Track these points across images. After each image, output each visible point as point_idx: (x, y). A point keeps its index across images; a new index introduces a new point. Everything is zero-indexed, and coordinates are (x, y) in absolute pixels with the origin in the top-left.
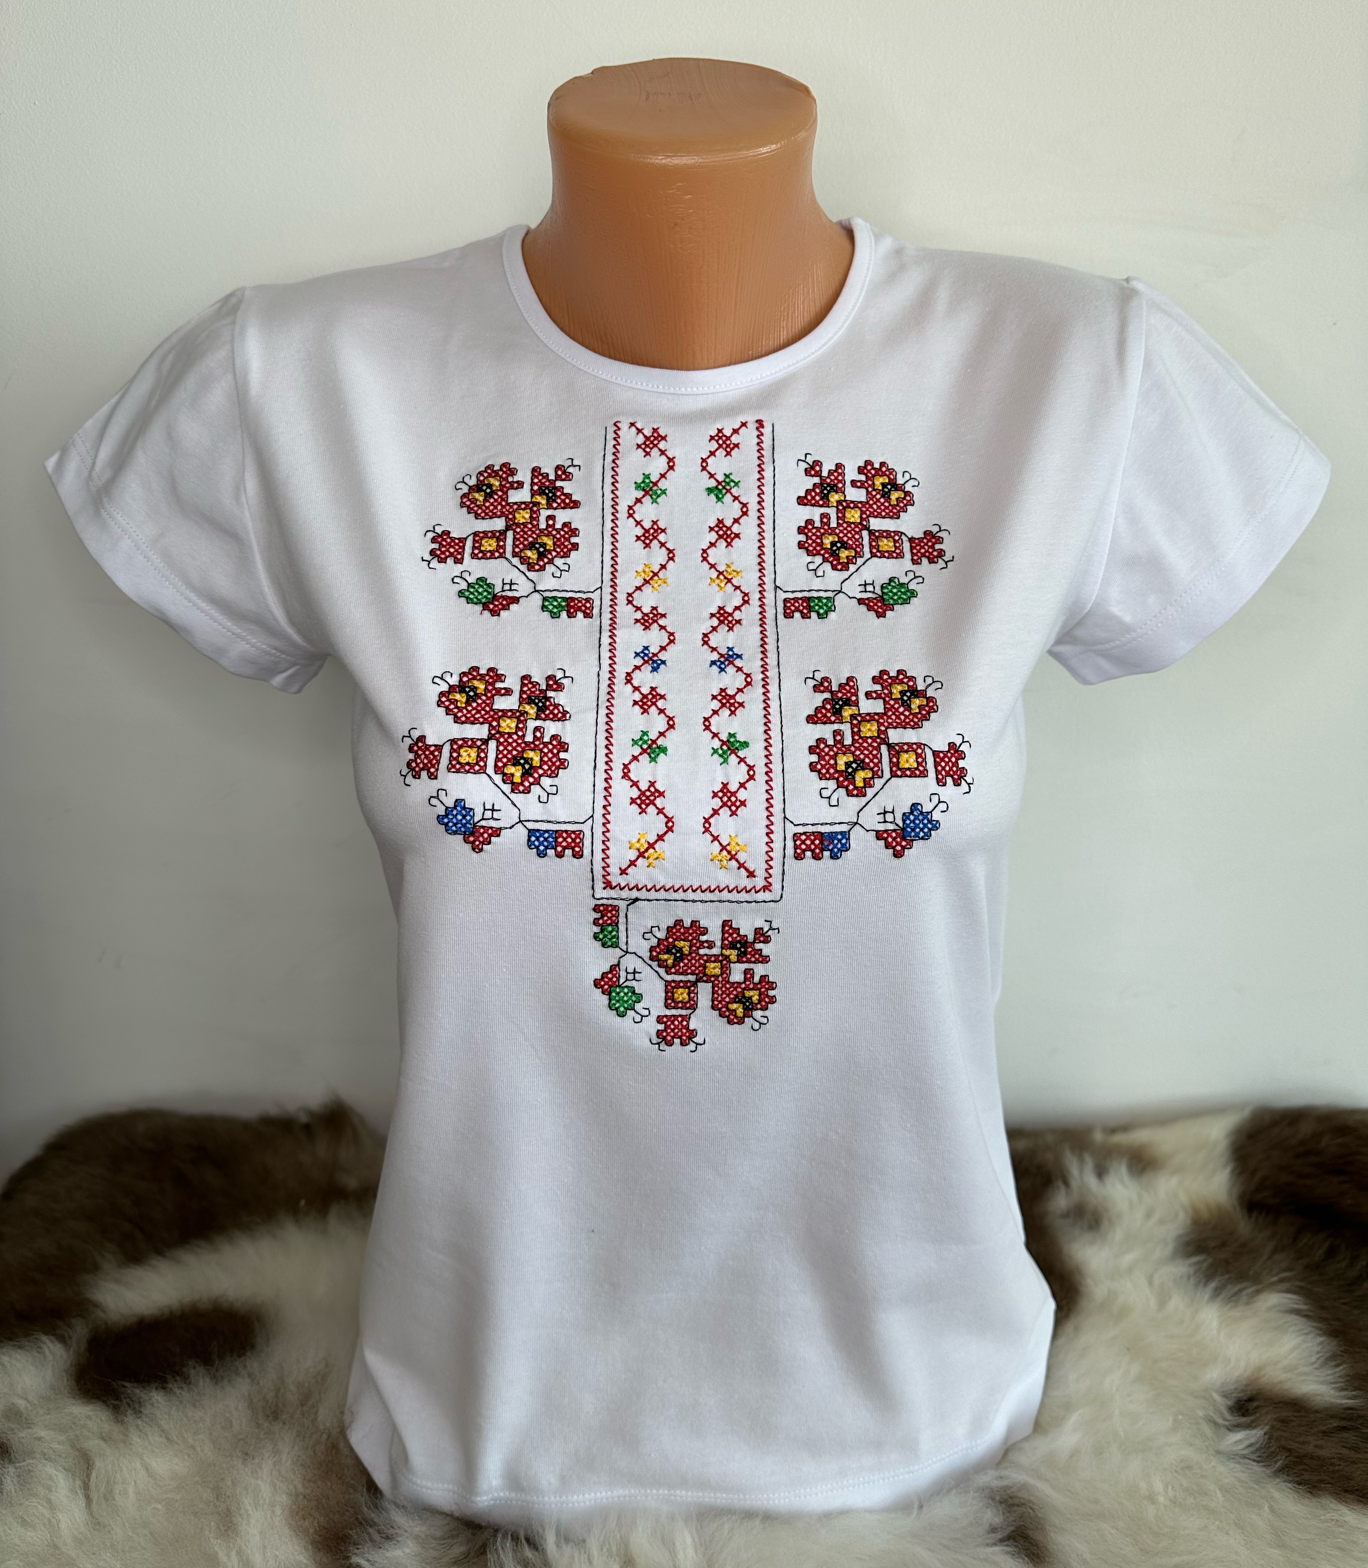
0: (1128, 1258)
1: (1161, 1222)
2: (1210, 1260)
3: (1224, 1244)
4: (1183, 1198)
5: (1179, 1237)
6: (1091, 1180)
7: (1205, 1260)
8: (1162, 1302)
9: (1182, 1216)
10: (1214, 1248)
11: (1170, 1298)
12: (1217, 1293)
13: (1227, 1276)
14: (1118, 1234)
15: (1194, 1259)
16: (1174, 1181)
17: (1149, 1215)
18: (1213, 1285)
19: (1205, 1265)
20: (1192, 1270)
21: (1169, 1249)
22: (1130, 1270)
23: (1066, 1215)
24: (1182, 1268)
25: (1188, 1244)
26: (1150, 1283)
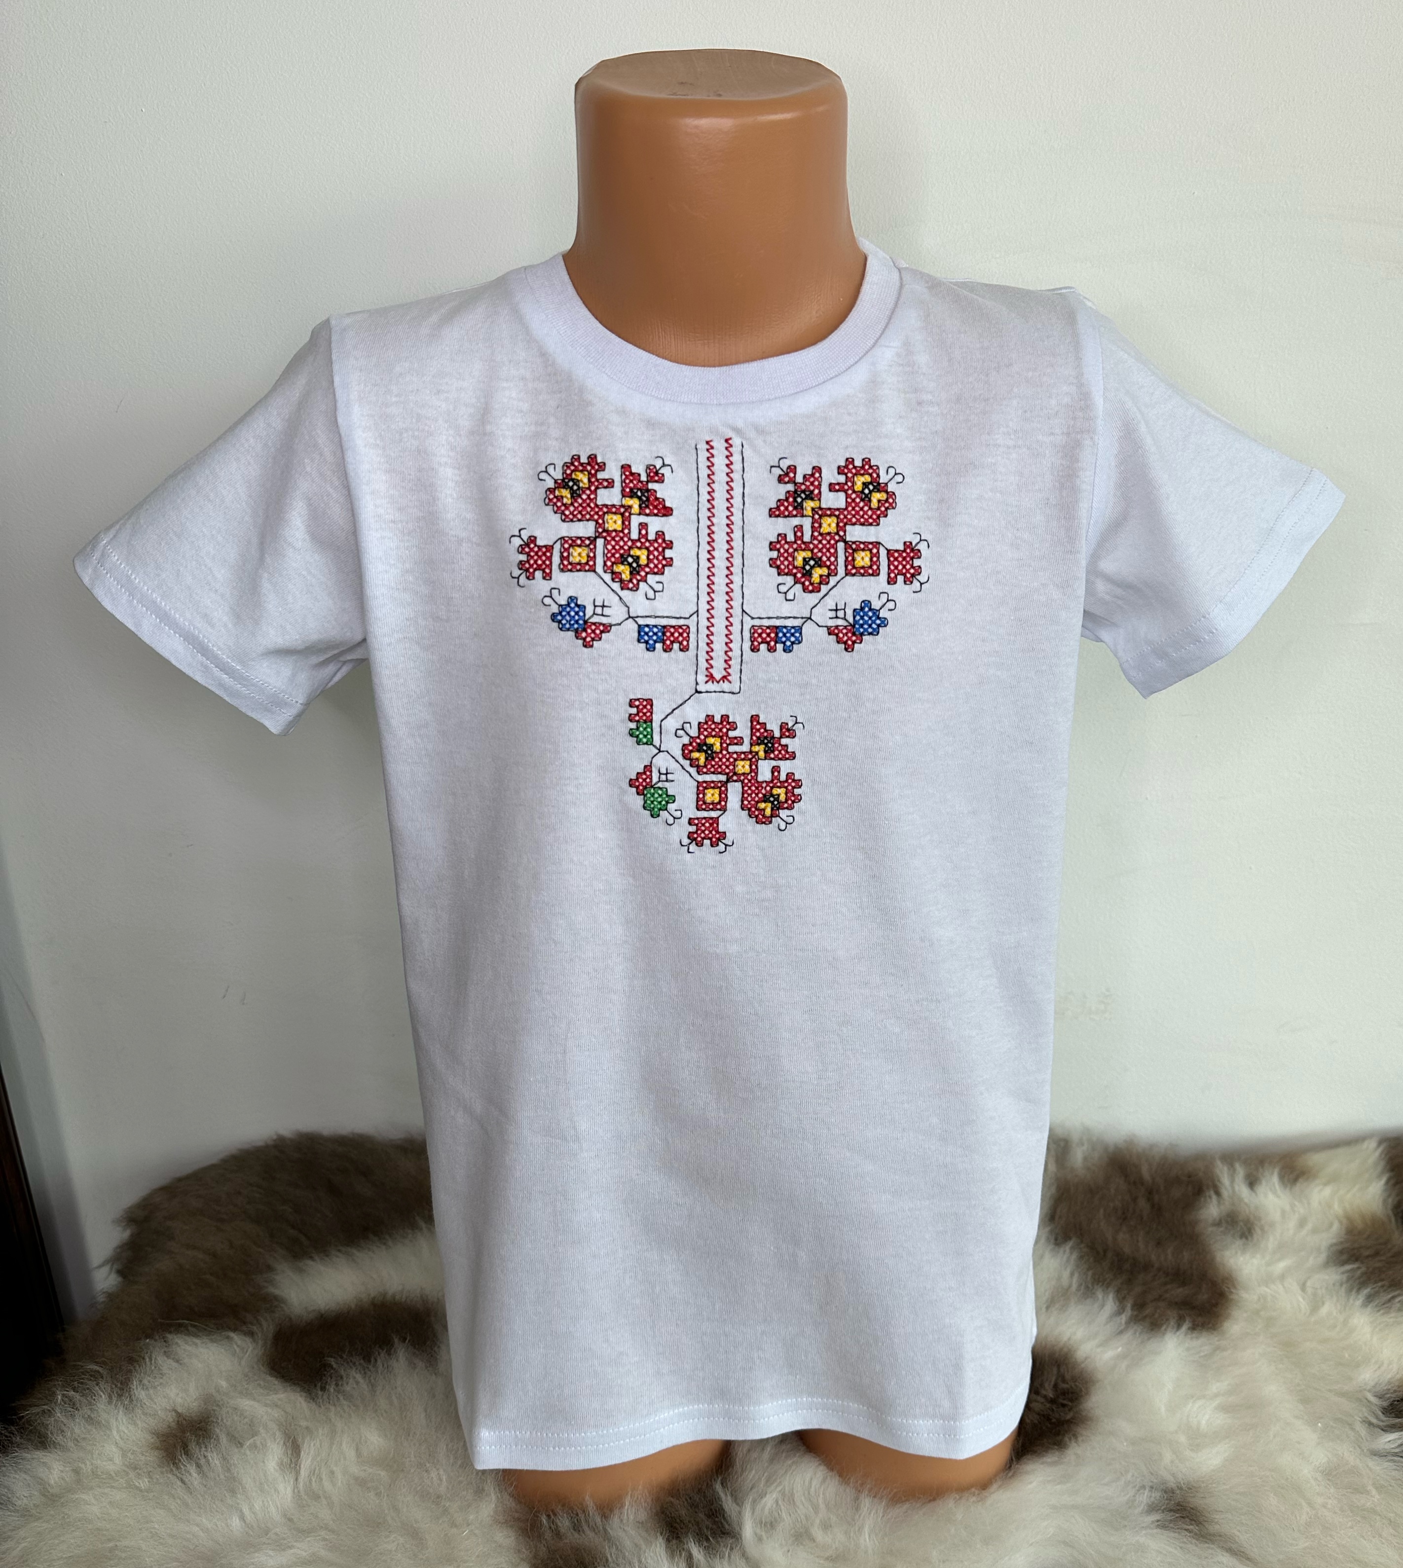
0: (1281, 1266)
1: (1315, 1231)
2: (1364, 1269)
3: (1377, 1254)
4: (1337, 1208)
5: (1331, 1246)
6: (1243, 1190)
7: (1359, 1268)
8: (1315, 1308)
9: (1336, 1226)
10: (1368, 1257)
11: (1323, 1303)
12: (1369, 1299)
13: (1380, 1284)
14: (1271, 1242)
15: (1348, 1267)
16: (1327, 1191)
17: (1302, 1223)
18: (1366, 1291)
19: (1359, 1272)
20: (1345, 1277)
21: (1323, 1257)
22: (1282, 1277)
23: (1218, 1224)
24: (1334, 1276)
25: (1341, 1252)
26: (1303, 1288)
